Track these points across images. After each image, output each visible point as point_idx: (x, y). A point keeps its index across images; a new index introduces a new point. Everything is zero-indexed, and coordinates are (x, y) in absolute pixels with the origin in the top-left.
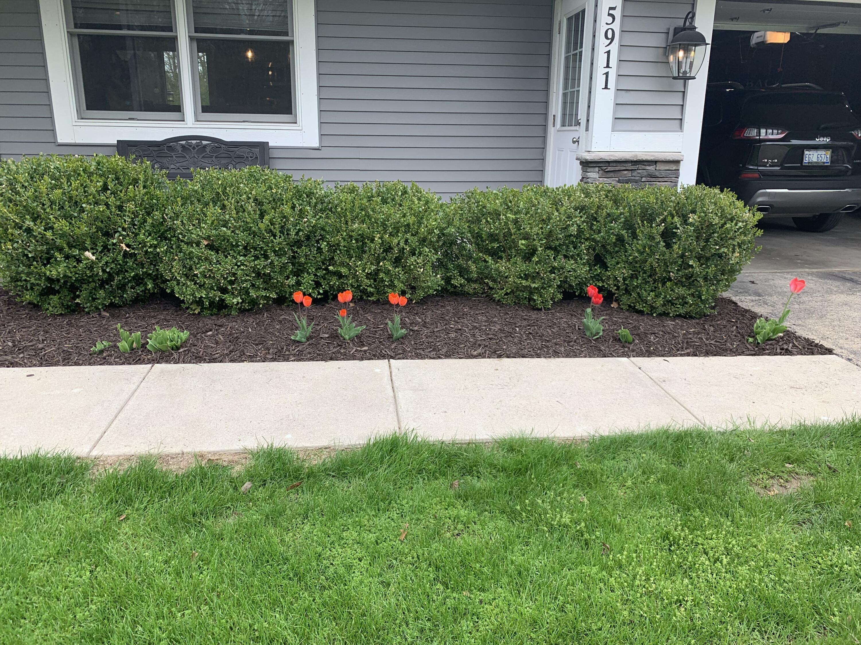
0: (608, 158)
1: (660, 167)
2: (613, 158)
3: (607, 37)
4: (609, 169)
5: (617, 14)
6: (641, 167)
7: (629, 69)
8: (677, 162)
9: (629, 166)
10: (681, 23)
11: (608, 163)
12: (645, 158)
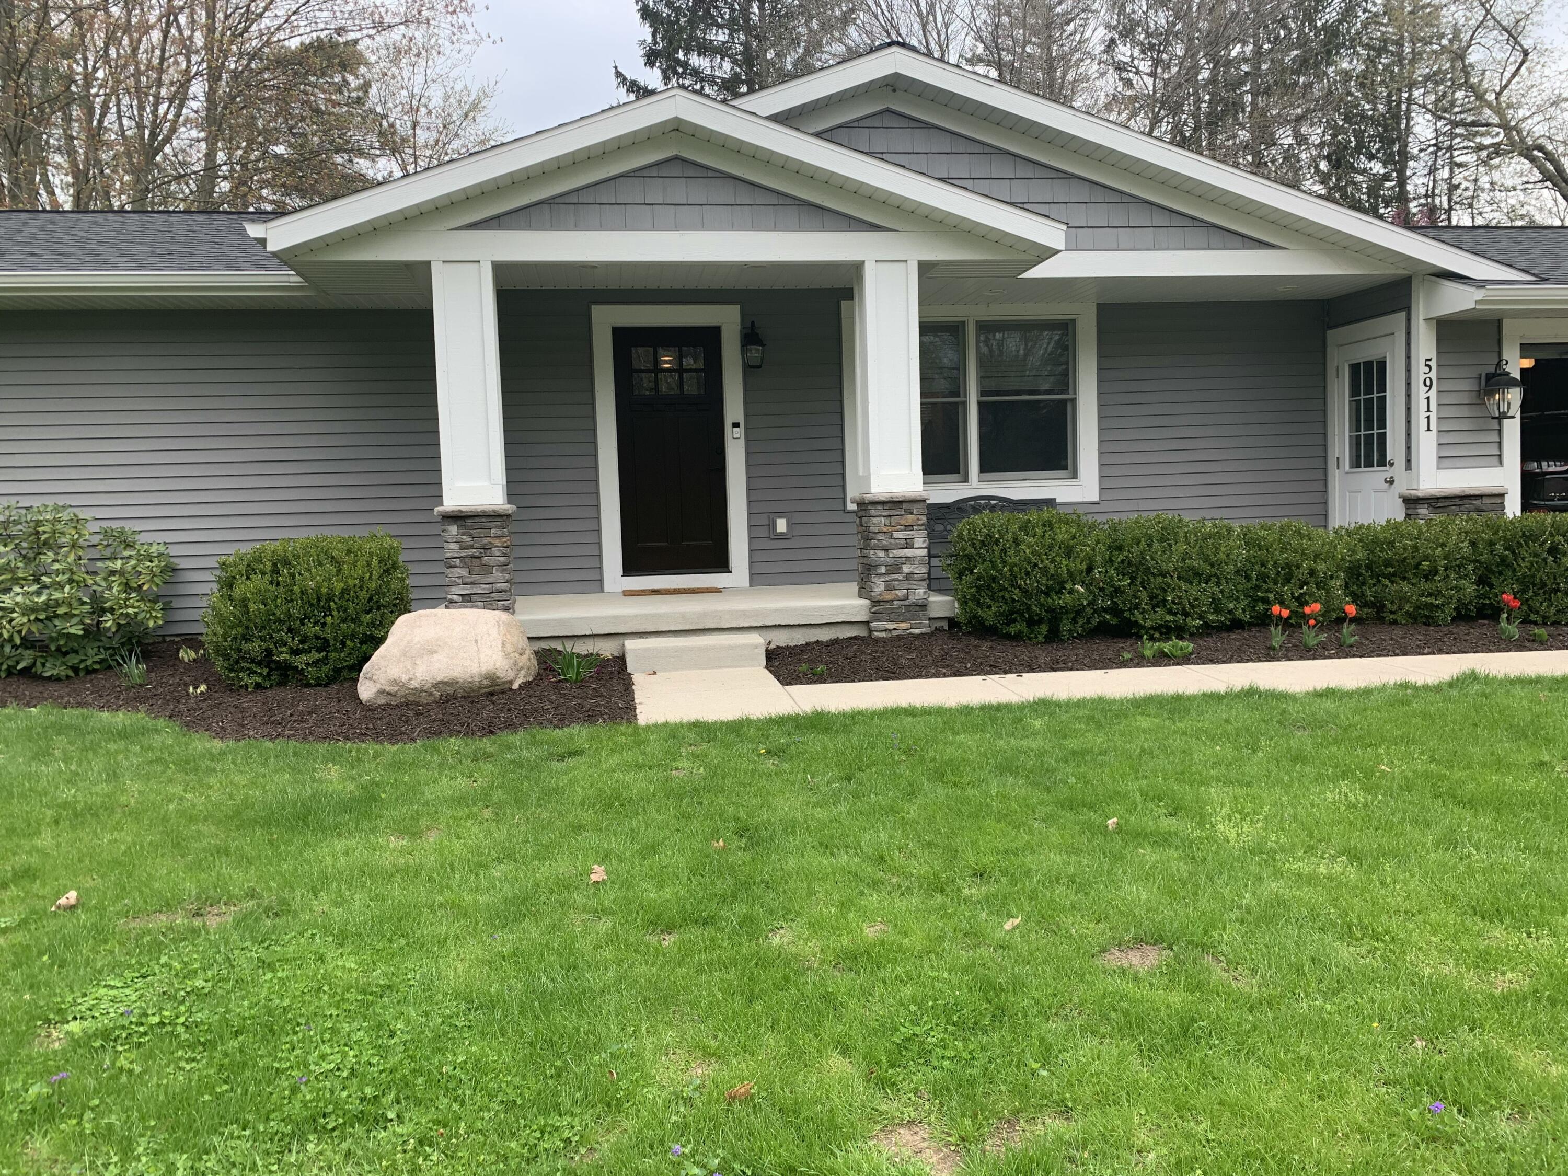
0: (1438, 495)
1: (1486, 501)
2: (1443, 494)
3: (1425, 385)
4: (1440, 505)
5: (1433, 363)
6: (1466, 501)
7: (1448, 412)
8: (1502, 495)
9: (1457, 502)
10: (1492, 369)
11: (1438, 499)
12: (1472, 493)
